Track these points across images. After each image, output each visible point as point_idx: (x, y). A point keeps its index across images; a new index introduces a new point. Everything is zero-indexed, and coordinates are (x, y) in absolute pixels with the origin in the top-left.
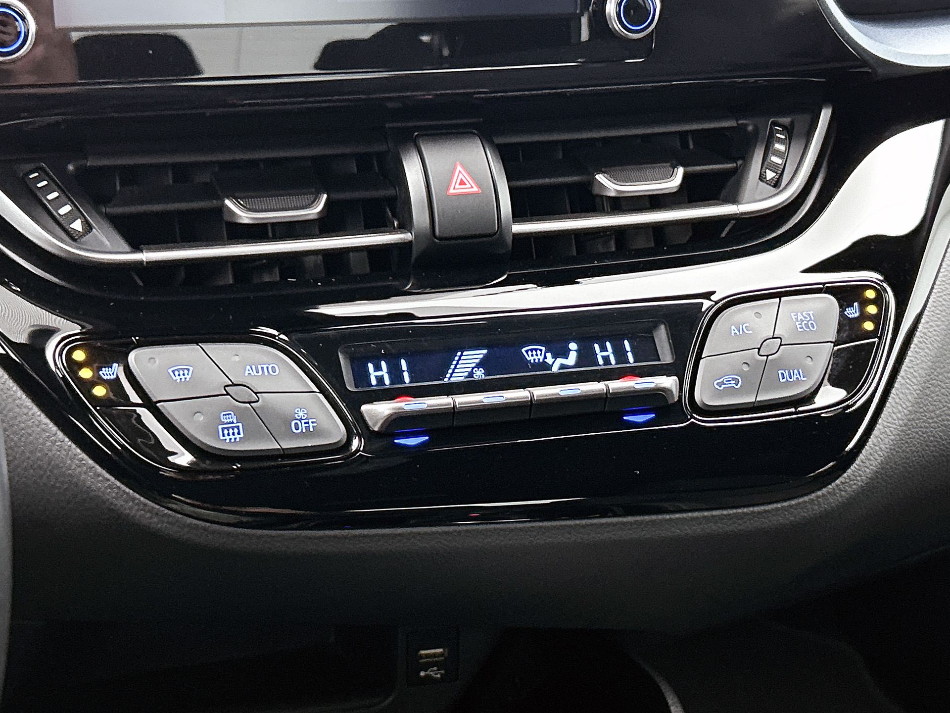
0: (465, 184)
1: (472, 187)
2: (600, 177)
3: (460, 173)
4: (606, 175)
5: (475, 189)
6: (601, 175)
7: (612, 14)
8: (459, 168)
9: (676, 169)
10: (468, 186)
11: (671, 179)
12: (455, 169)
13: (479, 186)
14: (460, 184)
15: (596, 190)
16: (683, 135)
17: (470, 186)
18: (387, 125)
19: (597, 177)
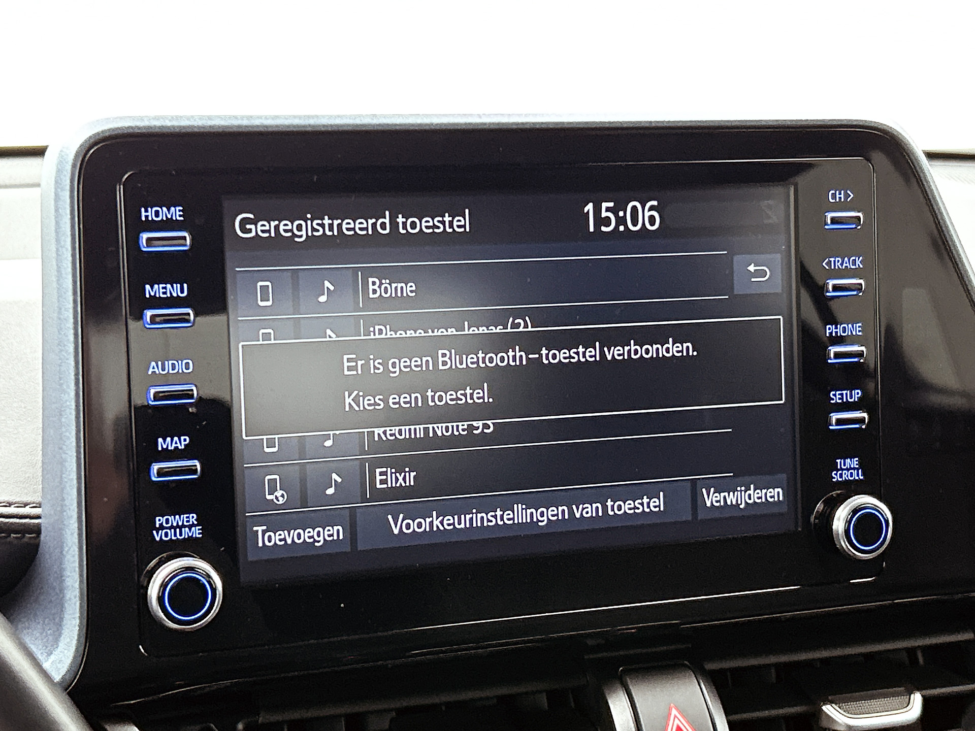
2: (828, 709)
4: (833, 705)
6: (829, 706)
7: (840, 532)
8: (674, 712)
9: (912, 696)
11: (908, 708)
12: (669, 714)
15: (824, 724)
16: (911, 651)
18: (586, 657)
19: (824, 708)
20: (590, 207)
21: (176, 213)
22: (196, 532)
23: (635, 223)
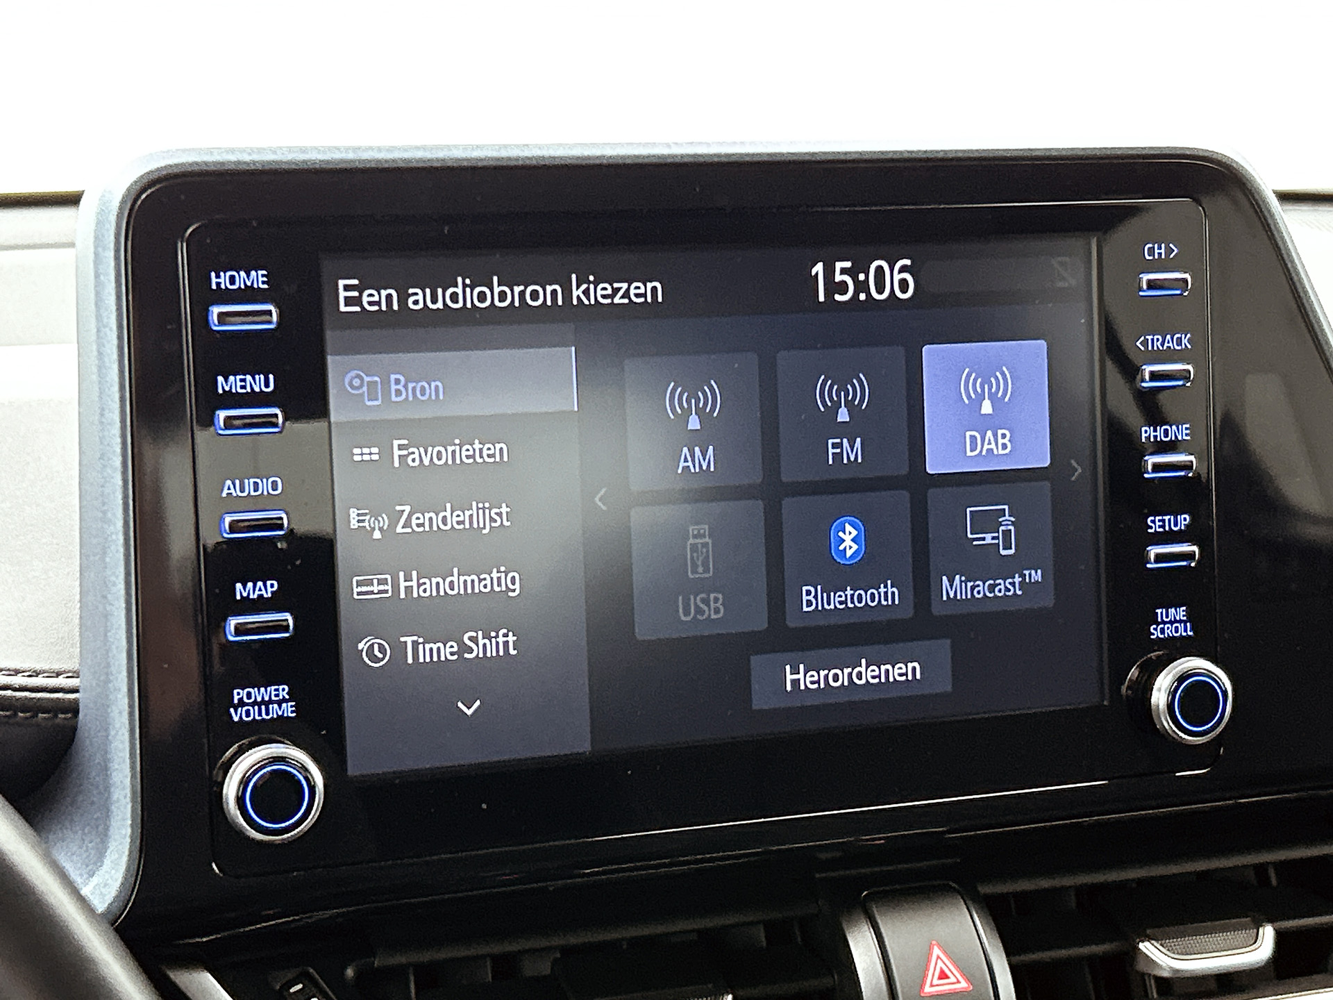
0: (947, 977)
1: (958, 982)
2: (1146, 947)
3: (939, 960)
4: (1153, 943)
5: (963, 984)
6: (1147, 944)
8: (937, 951)
9: (1261, 930)
10: (953, 979)
11: (1256, 945)
12: (930, 954)
13: (968, 980)
14: (940, 978)
15: (1141, 966)
16: (1261, 869)
17: (955, 980)
18: (816, 876)
19: (1141, 946)
20: (819, 268)
21: (258, 279)
22: (288, 710)
23: (880, 290)
